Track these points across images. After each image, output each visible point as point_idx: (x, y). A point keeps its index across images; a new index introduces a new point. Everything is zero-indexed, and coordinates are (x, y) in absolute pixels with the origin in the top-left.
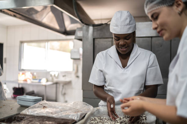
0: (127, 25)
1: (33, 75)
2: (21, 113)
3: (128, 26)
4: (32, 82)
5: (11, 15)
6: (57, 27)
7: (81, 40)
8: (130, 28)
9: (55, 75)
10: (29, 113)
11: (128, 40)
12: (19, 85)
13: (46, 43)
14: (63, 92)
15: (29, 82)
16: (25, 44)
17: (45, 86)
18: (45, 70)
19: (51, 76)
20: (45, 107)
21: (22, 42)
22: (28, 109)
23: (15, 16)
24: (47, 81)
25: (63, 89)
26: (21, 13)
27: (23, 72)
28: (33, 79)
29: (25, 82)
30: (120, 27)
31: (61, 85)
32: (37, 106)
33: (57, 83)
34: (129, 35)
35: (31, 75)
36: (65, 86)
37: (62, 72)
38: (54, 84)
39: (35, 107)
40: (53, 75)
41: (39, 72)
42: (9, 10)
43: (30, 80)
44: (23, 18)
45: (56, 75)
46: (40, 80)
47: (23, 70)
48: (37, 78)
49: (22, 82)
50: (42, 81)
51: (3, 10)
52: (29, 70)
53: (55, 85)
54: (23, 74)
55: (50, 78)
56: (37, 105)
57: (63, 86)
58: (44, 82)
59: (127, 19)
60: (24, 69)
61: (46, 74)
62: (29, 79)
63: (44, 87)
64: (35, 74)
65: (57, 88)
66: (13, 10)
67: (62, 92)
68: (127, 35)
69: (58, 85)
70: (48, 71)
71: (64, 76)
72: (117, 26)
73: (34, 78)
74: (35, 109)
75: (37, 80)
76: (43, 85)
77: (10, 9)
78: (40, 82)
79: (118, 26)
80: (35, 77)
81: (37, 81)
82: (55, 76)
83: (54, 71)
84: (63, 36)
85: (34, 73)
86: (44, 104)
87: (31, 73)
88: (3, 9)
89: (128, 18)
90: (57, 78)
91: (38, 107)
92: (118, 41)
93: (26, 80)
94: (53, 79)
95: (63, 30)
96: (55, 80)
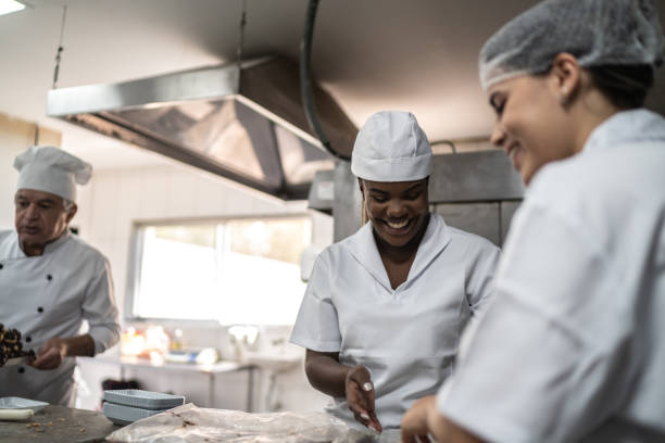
0: (411, 155)
1: (171, 336)
2: (107, 438)
3: (415, 159)
4: (168, 362)
5: (103, 133)
6: (256, 172)
7: (328, 211)
8: (418, 164)
9: (246, 337)
10: (133, 438)
11: (413, 199)
12: (123, 370)
13: (220, 228)
14: (274, 400)
15: (157, 361)
16: (150, 232)
17: (212, 376)
18: (212, 321)
19: (233, 341)
20: (188, 423)
21: (139, 225)
22: (133, 428)
23: (116, 135)
24: (220, 359)
25: (272, 388)
26: (136, 126)
27: (140, 326)
28: (173, 352)
29: (143, 362)
30: (390, 160)
31: (268, 373)
32: (163, 419)
33: (251, 368)
34: (418, 185)
35: (166, 338)
36: (281, 380)
37: (270, 330)
38: (241, 369)
39: (156, 423)
40: (239, 337)
41: (194, 327)
42: (97, 115)
43: (161, 353)
44: (143, 141)
45: (251, 340)
46: (195, 354)
47: (139, 320)
48: (184, 348)
49: (134, 361)
50: (199, 359)
51: (80, 118)
52: (158, 321)
53: (245, 375)
54: (138, 332)
55: (229, 350)
56: (165, 415)
57: (273, 378)
58: (207, 361)
59: (411, 136)
60: (143, 316)
61: (216, 334)
62: (157, 350)
63: (207, 379)
64: (179, 333)
65: (251, 383)
66: (110, 116)
67: (268, 399)
68: (413, 185)
69: (256, 374)
70: (224, 323)
71: (275, 343)
72: (380, 157)
73: (174, 347)
74: (154, 429)
75: (182, 353)
76: (204, 373)
77: (104, 113)
78: (193, 362)
79: (383, 158)
80: (179, 345)
81: (184, 358)
82: (245, 341)
83: (244, 326)
84: (278, 204)
85: (174, 332)
86: (186, 414)
87: (166, 331)
88: (82, 114)
89: (413, 133)
90: (254, 348)
91: (166, 423)
92: (384, 205)
93: (146, 356)
94: (238, 352)
95: (276, 182)
96: (247, 357)
